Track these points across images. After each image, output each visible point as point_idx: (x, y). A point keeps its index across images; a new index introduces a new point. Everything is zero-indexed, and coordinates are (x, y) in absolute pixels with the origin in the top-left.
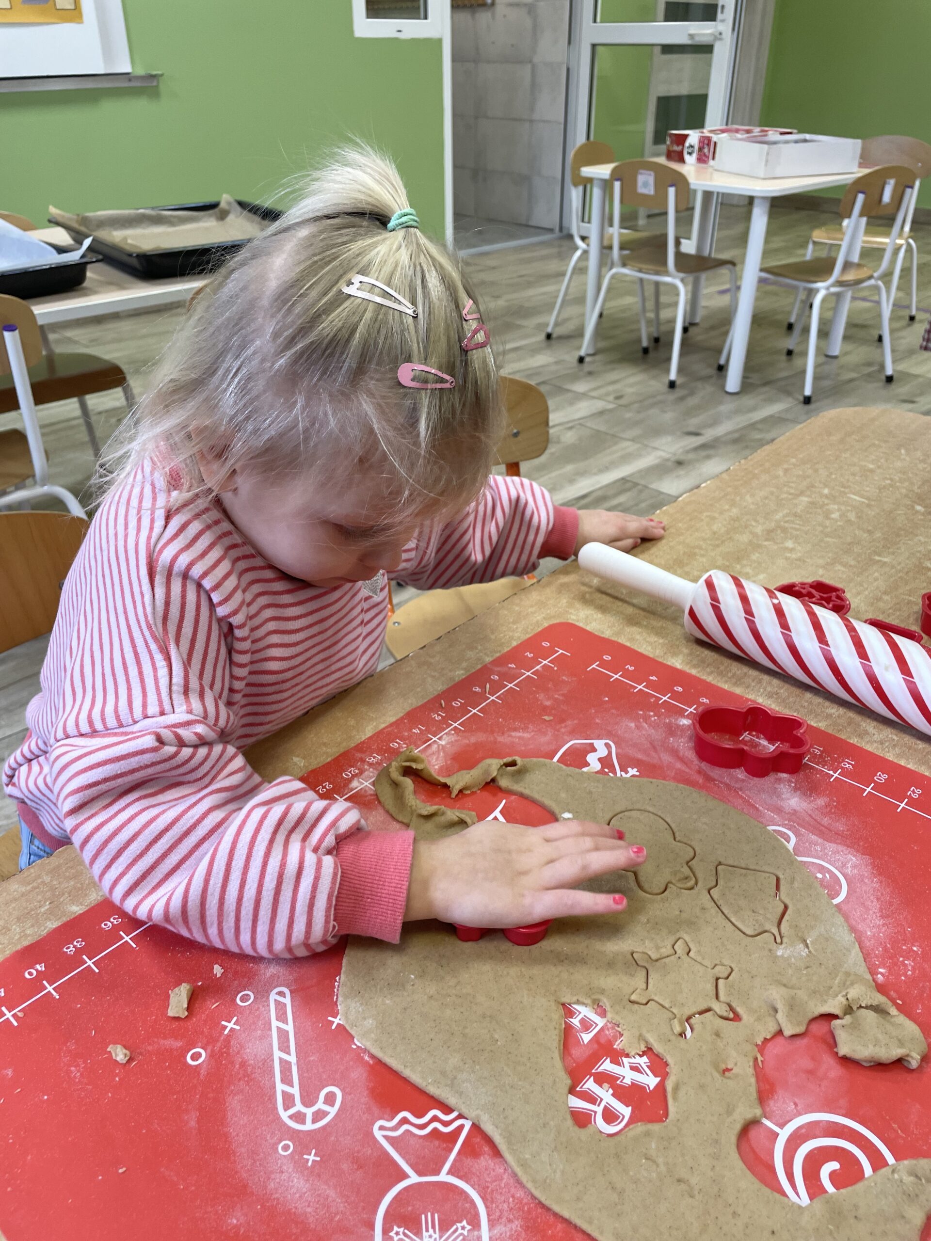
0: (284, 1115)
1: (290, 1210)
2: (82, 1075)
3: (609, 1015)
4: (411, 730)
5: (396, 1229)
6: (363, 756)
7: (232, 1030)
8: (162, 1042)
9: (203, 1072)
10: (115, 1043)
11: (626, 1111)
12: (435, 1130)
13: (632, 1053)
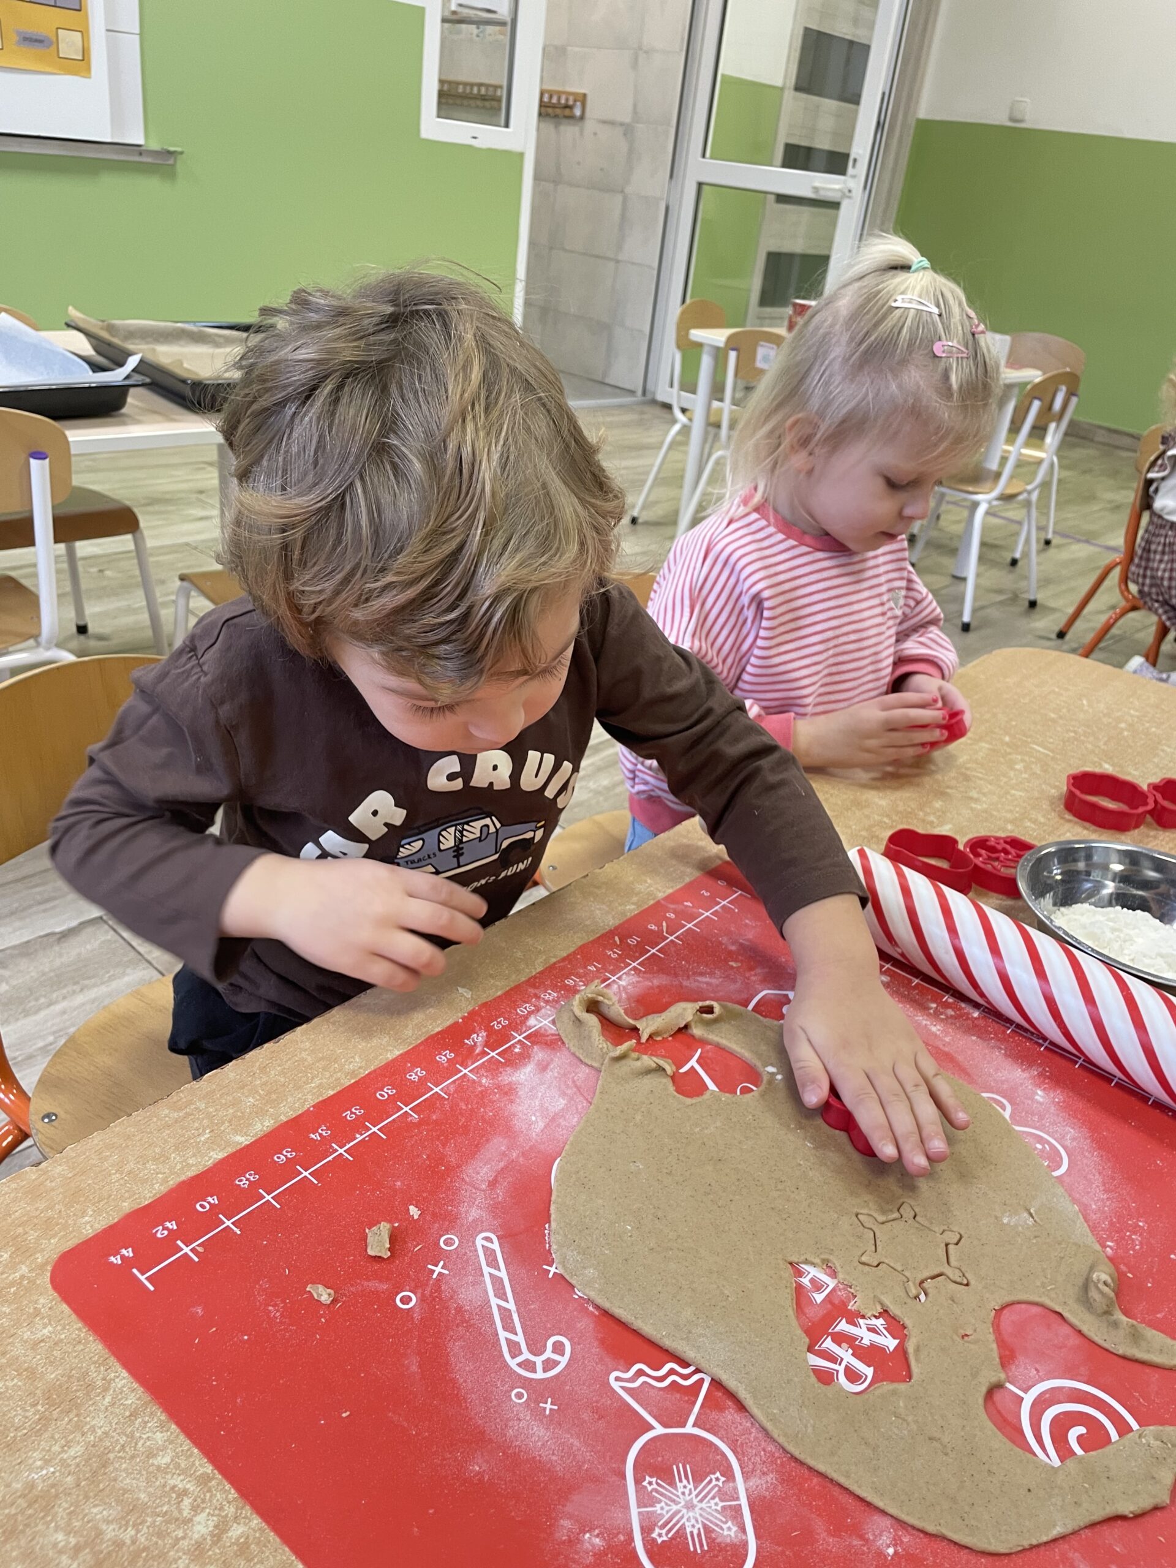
0: (513, 1363)
1: (534, 1458)
2: (282, 1315)
3: (841, 1276)
4: (586, 967)
5: (648, 1479)
6: (537, 991)
7: (440, 1274)
8: (366, 1283)
9: (417, 1316)
10: (314, 1283)
11: (869, 1372)
12: (674, 1382)
13: (869, 1315)
